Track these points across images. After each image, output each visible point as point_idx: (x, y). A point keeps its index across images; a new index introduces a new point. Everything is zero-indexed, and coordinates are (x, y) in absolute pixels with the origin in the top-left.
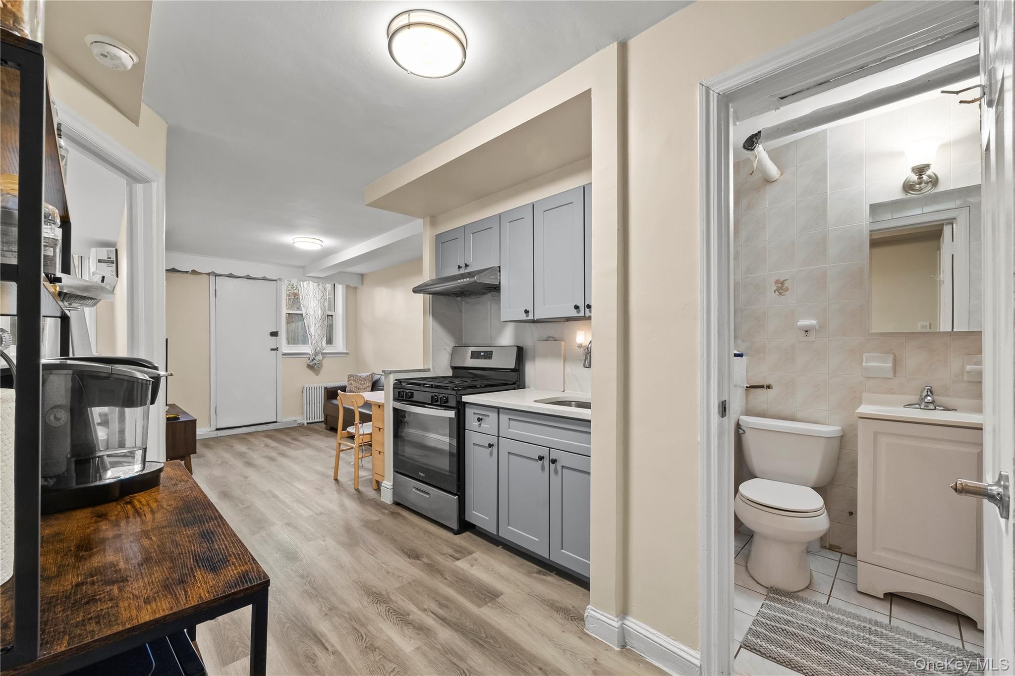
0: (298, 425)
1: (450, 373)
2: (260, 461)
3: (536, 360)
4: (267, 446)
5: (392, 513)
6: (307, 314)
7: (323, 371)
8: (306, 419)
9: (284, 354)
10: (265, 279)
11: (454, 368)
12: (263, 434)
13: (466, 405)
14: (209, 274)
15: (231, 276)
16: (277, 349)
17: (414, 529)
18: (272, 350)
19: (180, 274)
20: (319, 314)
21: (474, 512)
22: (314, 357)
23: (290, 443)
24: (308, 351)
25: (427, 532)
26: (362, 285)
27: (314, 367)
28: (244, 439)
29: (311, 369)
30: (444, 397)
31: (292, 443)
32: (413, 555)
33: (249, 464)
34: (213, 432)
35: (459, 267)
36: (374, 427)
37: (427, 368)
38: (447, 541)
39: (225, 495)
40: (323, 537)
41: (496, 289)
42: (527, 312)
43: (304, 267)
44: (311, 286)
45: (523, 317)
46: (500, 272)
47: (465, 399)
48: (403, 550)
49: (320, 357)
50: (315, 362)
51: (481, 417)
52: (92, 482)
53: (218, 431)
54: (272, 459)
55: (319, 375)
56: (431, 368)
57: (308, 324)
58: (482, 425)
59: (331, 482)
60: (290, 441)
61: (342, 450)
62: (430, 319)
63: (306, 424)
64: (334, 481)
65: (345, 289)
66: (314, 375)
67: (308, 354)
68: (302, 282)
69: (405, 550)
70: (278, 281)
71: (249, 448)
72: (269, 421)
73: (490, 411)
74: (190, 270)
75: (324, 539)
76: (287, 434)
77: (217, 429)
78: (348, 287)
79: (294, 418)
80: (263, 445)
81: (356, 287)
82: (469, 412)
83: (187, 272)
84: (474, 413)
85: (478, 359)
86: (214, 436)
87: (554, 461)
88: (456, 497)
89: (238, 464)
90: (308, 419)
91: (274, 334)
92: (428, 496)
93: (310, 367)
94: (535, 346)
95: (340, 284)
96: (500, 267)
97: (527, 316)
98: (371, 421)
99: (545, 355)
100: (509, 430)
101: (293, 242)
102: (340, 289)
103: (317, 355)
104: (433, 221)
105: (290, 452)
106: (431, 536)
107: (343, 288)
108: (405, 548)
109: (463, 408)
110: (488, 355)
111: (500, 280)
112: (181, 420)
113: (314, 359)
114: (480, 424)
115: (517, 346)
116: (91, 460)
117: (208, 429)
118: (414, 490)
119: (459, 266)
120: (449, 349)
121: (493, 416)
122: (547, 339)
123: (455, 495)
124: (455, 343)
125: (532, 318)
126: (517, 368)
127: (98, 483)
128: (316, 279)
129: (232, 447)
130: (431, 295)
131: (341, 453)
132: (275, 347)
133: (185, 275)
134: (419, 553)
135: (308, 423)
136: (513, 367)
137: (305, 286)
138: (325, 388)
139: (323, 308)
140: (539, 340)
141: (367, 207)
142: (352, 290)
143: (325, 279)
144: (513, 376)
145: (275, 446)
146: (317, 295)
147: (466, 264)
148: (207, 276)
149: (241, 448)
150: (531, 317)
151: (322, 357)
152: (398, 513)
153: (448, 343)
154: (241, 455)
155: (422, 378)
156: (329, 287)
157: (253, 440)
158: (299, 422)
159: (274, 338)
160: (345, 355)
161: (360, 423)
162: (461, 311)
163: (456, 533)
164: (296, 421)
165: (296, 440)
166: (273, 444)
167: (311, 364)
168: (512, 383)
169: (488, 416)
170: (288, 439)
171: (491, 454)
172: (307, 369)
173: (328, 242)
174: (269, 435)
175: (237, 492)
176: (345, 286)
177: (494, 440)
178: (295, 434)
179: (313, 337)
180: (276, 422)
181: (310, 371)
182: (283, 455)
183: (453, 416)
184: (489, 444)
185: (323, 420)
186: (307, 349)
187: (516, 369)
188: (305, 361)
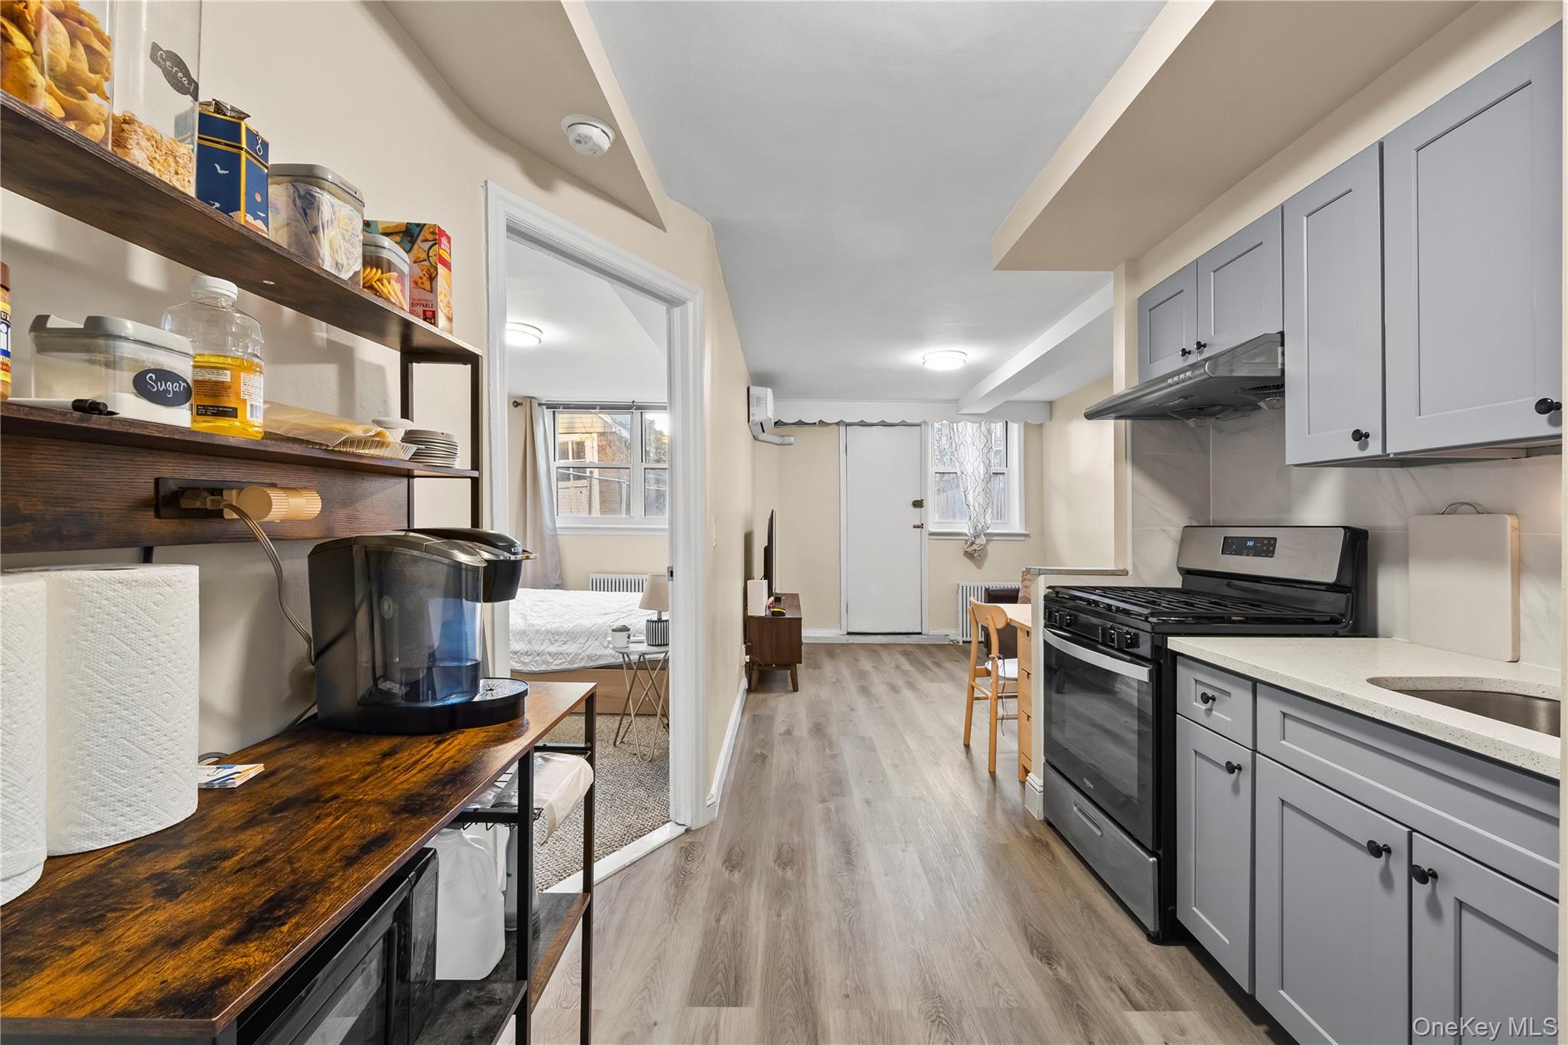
0: (951, 643)
1: (1176, 582)
2: (879, 689)
3: (1411, 565)
4: (898, 667)
5: (1036, 840)
6: (962, 473)
7: (987, 562)
8: (961, 635)
9: (931, 534)
10: (904, 424)
11: (1187, 573)
12: (901, 649)
13: (1178, 657)
14: (838, 424)
15: (863, 424)
16: (921, 526)
17: (1065, 890)
18: (914, 527)
19: (807, 427)
20: (981, 473)
21: (1194, 909)
22: (973, 539)
23: (929, 668)
24: (966, 531)
25: (1088, 907)
26: (1051, 420)
27: (974, 555)
28: (876, 651)
29: (970, 559)
30: (1128, 633)
31: (931, 670)
32: (1043, 950)
33: (864, 691)
34: (843, 637)
35: (1185, 352)
36: (1021, 669)
37: (1121, 568)
38: (1127, 950)
39: (818, 729)
40: (906, 842)
41: (1274, 387)
42: (1359, 436)
43: (956, 401)
44: (969, 429)
45: (1353, 450)
46: (1283, 345)
47: (1175, 643)
48: (1025, 927)
49: (982, 540)
50: (975, 547)
51: (1210, 693)
52: (423, 701)
53: (849, 636)
54: (894, 689)
55: (983, 568)
56: (1130, 568)
57: (964, 488)
58: (1214, 712)
59: (957, 748)
60: (930, 664)
61: (978, 699)
62: (1128, 470)
63: (961, 643)
64: (963, 746)
65: (1022, 430)
66: (975, 568)
67: (966, 535)
68: (955, 425)
69: (1030, 929)
70: (923, 426)
71: (875, 667)
72: (911, 631)
73: (1231, 683)
74: (817, 421)
75: (905, 848)
76: (930, 655)
77: (849, 634)
78: (1027, 425)
79: (944, 631)
80: (893, 666)
81: (1042, 424)
82: (1185, 677)
83: (815, 423)
84: (1196, 681)
85: (1240, 554)
86: (846, 642)
87: (1423, 876)
88: (1151, 860)
89: (852, 686)
90: (965, 636)
91: (918, 504)
92: (1099, 833)
93: (969, 555)
94: (1407, 529)
95: (1015, 423)
96: (1282, 334)
97: (1363, 447)
98: (1016, 657)
99: (1444, 554)
100: (1283, 742)
101: (922, 361)
102: (1015, 429)
103: (978, 536)
104: (1134, 269)
105: (923, 683)
106: (1094, 919)
107: (1019, 428)
108: (1032, 925)
109: (1169, 663)
110: (1266, 548)
111: (1283, 364)
112: (787, 616)
113: (973, 543)
114: (1210, 710)
115: (1345, 528)
116: (421, 671)
117: (838, 632)
118: (1075, 809)
119: (1183, 350)
120: (1175, 532)
121: (1241, 697)
122: (1452, 509)
123: (1152, 854)
124: (1190, 518)
125: (1379, 452)
126: (1347, 581)
127: (430, 704)
128: (977, 418)
129: (857, 660)
130: (1129, 422)
131: (974, 702)
132: (919, 524)
133: (813, 428)
134: (1054, 950)
135: (964, 642)
136: (1331, 577)
137: (960, 429)
138: (987, 590)
139: (987, 462)
140: (1422, 513)
141: (996, 272)
142: (1034, 432)
143: (990, 416)
144: (1335, 603)
145: (908, 671)
146: (977, 442)
147: (1198, 344)
148: (836, 427)
149: (866, 664)
150: (1374, 449)
151: (985, 541)
152: (1047, 843)
153: (1172, 519)
154: (862, 675)
155: (1105, 589)
156: (998, 428)
157: (885, 655)
158: (952, 639)
159: (918, 510)
160: (1023, 538)
161: (1000, 658)
162: (1205, 451)
163: (1153, 938)
164: (948, 635)
165: (938, 665)
166: (906, 665)
167: (969, 550)
168: (1328, 619)
169: (1229, 694)
170: (928, 662)
171: (1236, 788)
172: (965, 558)
173: (974, 354)
174: (907, 652)
175: (833, 730)
176: (1022, 424)
177: (1243, 757)
178: (941, 656)
179: (972, 508)
180: (920, 634)
181: (970, 562)
182: (911, 685)
183: (1146, 679)
184: (1228, 763)
185: (983, 640)
186: (964, 527)
187: (1340, 586)
188: (959, 546)
